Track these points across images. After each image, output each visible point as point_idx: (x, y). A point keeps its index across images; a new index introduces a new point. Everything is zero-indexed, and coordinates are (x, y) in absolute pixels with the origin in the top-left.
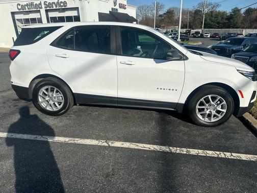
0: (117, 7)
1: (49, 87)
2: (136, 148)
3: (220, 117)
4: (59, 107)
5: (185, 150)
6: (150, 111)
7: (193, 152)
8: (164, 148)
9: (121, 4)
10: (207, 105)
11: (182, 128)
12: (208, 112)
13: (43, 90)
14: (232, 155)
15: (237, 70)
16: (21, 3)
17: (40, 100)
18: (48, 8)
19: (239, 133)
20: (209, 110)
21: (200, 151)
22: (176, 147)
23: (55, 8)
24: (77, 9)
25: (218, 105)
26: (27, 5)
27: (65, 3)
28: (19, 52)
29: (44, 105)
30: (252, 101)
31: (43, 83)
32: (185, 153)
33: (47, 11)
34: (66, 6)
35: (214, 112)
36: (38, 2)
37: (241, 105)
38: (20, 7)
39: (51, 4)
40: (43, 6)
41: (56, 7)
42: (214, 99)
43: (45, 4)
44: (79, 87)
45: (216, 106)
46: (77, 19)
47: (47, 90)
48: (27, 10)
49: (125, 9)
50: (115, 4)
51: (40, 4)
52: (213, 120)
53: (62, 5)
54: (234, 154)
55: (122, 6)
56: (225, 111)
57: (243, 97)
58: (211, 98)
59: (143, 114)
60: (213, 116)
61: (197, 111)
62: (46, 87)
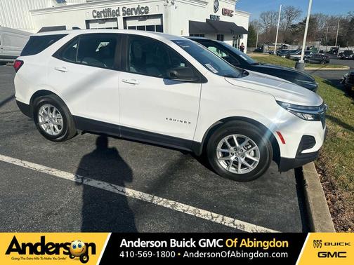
0: (219, 13)
1: (49, 106)
2: (112, 190)
3: (252, 168)
4: (59, 131)
5: (172, 202)
6: (172, 151)
7: (181, 207)
8: (147, 197)
9: (225, 10)
10: (232, 148)
11: (197, 177)
12: (233, 158)
13: (43, 108)
14: (233, 222)
15: (277, 101)
16: (97, 10)
17: (40, 121)
18: (127, 16)
19: (278, 196)
20: (234, 156)
21: (192, 208)
22: (164, 198)
23: (134, 15)
24: (160, 16)
25: (248, 149)
26: (103, 12)
27: (147, 9)
28: (22, 63)
29: (44, 127)
30: (304, 152)
31: (43, 100)
32: (168, 206)
33: (125, 19)
34: (148, 13)
35: (243, 160)
36: (115, 9)
37: (283, 155)
38: (95, 14)
39: (130, 11)
40: (121, 13)
41: (136, 13)
42: (241, 141)
43: (123, 10)
44: (79, 108)
45: (245, 150)
46: (160, 29)
47: (46, 109)
48: (103, 18)
49: (231, 15)
50: (216, 9)
51: (118, 10)
52: (241, 171)
53: (143, 11)
54: (237, 222)
55: (225, 12)
56: (257, 160)
57: (284, 142)
58: (238, 138)
59: (161, 153)
60: (240, 165)
61: (219, 155)
62: (46, 106)
